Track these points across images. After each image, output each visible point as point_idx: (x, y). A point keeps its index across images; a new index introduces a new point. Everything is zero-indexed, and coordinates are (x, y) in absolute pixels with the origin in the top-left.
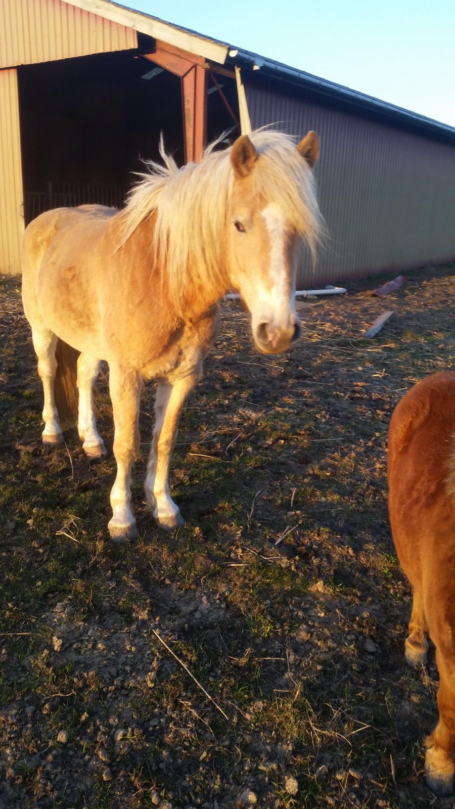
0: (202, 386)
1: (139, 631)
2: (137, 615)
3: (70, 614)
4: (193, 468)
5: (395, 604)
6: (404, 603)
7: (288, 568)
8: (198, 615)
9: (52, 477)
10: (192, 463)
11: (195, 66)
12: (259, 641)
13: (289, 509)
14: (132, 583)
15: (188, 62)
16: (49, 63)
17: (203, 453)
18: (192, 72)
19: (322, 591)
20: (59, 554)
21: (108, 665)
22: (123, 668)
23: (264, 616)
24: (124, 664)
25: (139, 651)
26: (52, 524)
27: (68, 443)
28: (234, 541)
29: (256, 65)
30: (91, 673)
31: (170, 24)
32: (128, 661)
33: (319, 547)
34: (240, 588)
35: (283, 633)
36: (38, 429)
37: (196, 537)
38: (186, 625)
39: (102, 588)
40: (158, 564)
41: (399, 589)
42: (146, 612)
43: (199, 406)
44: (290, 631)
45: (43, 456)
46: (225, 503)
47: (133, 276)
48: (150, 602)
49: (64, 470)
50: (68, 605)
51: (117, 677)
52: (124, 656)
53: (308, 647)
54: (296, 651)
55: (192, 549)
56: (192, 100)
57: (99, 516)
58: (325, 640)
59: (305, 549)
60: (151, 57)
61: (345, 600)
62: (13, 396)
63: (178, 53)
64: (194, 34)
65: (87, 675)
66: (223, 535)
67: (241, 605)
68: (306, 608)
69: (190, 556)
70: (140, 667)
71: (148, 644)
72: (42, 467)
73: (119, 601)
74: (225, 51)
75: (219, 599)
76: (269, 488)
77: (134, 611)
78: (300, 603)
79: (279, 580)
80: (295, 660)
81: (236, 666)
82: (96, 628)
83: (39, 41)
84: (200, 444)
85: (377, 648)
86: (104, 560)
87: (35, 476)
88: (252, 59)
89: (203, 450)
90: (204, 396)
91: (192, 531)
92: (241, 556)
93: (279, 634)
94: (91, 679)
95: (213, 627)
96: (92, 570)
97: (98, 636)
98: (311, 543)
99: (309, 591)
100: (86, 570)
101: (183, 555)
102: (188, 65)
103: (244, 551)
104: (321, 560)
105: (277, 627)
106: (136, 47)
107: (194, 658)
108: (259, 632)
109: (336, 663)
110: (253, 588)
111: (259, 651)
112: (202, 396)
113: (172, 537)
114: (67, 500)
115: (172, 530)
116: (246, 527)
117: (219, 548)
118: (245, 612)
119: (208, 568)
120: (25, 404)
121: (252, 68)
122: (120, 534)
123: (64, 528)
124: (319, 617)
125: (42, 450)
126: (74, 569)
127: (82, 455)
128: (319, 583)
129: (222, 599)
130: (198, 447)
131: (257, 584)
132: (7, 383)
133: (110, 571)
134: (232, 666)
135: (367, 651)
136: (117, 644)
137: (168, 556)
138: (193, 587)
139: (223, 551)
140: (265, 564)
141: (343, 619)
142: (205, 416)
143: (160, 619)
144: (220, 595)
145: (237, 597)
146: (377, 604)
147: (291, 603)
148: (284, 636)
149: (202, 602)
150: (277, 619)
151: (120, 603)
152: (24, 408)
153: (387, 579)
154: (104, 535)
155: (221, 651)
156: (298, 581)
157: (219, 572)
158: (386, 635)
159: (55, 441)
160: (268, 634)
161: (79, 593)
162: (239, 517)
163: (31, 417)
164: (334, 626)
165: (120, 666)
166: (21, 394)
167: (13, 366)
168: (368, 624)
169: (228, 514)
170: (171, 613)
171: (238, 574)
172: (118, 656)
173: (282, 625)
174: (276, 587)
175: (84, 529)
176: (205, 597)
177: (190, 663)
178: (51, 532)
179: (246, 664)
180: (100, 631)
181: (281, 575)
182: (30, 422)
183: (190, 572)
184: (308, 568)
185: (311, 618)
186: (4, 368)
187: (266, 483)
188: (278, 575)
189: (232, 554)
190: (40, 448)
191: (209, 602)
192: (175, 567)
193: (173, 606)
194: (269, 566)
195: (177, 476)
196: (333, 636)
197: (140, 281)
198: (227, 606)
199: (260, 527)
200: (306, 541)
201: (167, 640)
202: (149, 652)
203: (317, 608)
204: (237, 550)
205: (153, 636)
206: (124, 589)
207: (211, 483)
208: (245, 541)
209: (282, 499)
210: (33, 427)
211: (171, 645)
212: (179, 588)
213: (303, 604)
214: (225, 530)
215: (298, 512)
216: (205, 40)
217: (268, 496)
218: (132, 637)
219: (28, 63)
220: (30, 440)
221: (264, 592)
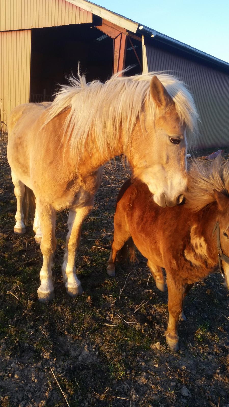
0: (107, 205)
1: (43, 367)
2: (43, 355)
3: (3, 350)
4: (94, 255)
5: (202, 361)
6: (208, 360)
7: (140, 331)
8: (80, 359)
9: (13, 255)
10: (94, 252)
11: (121, 34)
12: (115, 382)
13: (145, 288)
14: (44, 332)
15: (118, 31)
16: (47, 28)
17: (101, 246)
18: (119, 37)
19: (159, 349)
20: (6, 307)
21: (18, 391)
22: (27, 394)
23: (120, 364)
24: (29, 391)
25: (39, 382)
26: (6, 286)
27: (27, 234)
28: (110, 308)
29: (153, 34)
30: (6, 397)
31: (109, 11)
32: (31, 389)
33: (160, 317)
34: (109, 342)
35: (131, 377)
36: (13, 224)
37: (88, 303)
38: (72, 366)
39: (26, 333)
40: (61, 319)
41: (206, 349)
42: (49, 353)
43: (103, 217)
44: (135, 377)
45: (12, 241)
46: (108, 281)
47: (48, 146)
48: (53, 347)
49: (21, 250)
50: (3, 343)
51: (22, 401)
52: (29, 385)
53: (145, 388)
54: (137, 391)
55: (84, 311)
56: (118, 51)
57: (34, 283)
58: (156, 385)
59: (152, 318)
60: (99, 28)
61: (172, 356)
62: (5, 203)
63: (113, 26)
64: (122, 17)
65: (3, 398)
66: (104, 302)
67: (108, 354)
68: (147, 360)
69: (82, 316)
70: (38, 394)
71: (46, 377)
72: (10, 248)
73: (34, 343)
74: (137, 26)
75: (95, 348)
76: (136, 272)
77: (42, 352)
78: (144, 356)
79: (133, 339)
80: (136, 398)
81: (98, 400)
82: (16, 362)
83: (44, 16)
84: (100, 241)
85: (189, 393)
86: (31, 314)
87: (4, 253)
88: (151, 31)
89: (101, 244)
90: (107, 211)
91: (87, 298)
92: (112, 319)
93: (128, 378)
94: (4, 403)
95: (88, 368)
96: (23, 320)
97: (17, 368)
98: (156, 313)
99: (151, 348)
100: (19, 319)
101: (78, 315)
102: (118, 33)
103: (115, 315)
104: (161, 326)
105: (128, 373)
106: (92, 22)
107: (72, 392)
108: (116, 375)
109: (161, 403)
110: (116, 343)
111: (114, 390)
112: (106, 211)
113: (74, 302)
114: (18, 271)
115: (74, 296)
116: (118, 299)
117: (100, 312)
118: (109, 360)
119: (92, 325)
120: (9, 209)
121: (151, 36)
122: (43, 297)
123: (12, 289)
124: (155, 367)
125: (12, 237)
126: (12, 318)
127: (33, 242)
128: (157, 343)
129: (97, 349)
130: (99, 243)
131: (120, 340)
132: (3, 195)
133: (32, 322)
134: (95, 400)
135: (182, 396)
136: (27, 375)
137: (69, 315)
138: (80, 338)
139: (102, 315)
140: (126, 326)
141: (170, 370)
142: (106, 223)
143: (57, 360)
144: (96, 346)
145: (105, 348)
146: (192, 360)
147: (138, 355)
148: (131, 380)
149: (84, 349)
150: (128, 366)
151: (35, 345)
152: (8, 211)
153: (199, 342)
154: (34, 296)
155: (90, 388)
156: (145, 340)
157: (97, 329)
158: (195, 384)
159: (20, 232)
160: (121, 377)
161: (12, 335)
162: (115, 291)
163: (11, 216)
164: (163, 374)
165: (25, 393)
166: (9, 202)
167: (9, 185)
168: (184, 375)
169: (109, 288)
170: (64, 356)
171: (109, 332)
172: (26, 384)
173: (131, 371)
174: (130, 343)
175: (23, 291)
176: (86, 347)
177: (69, 395)
178: (5, 291)
179: (105, 399)
180: (19, 365)
181: (135, 335)
182: (10, 219)
183: (81, 327)
184: (152, 332)
185: (150, 367)
186: (4, 186)
187: (134, 269)
188: (133, 336)
189: (107, 317)
190: (11, 236)
191: (88, 350)
192: (72, 323)
193: (66, 351)
194: (128, 328)
195: (84, 260)
196: (162, 382)
197: (52, 150)
198: (99, 354)
199: (127, 299)
200: (153, 312)
201: (58, 376)
202: (45, 384)
203: (154, 361)
204: (110, 315)
205: (50, 372)
206: (39, 335)
207: (102, 266)
208: (116, 309)
209: (142, 281)
210: (11, 222)
211: (59, 380)
212: (72, 338)
213: (146, 357)
214: (106, 299)
215: (150, 290)
216: (127, 20)
217: (135, 277)
218: (37, 371)
219: (37, 27)
220: (7, 230)
221: (123, 347)
